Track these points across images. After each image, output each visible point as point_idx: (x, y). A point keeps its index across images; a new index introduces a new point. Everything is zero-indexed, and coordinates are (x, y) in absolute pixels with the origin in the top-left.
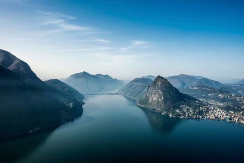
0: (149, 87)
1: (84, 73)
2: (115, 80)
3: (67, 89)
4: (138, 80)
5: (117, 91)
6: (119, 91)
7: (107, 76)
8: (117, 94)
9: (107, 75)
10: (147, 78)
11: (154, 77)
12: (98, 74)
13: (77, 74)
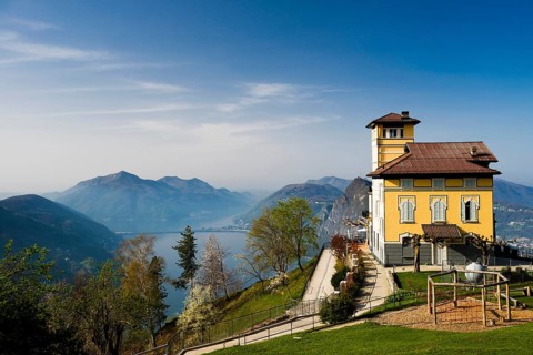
0: (330, 208)
1: (124, 174)
2: (223, 191)
3: (69, 221)
4: (293, 190)
5: (228, 222)
6: (236, 222)
7: (195, 182)
8: (229, 229)
9: (195, 180)
10: (322, 184)
11: (344, 181)
12: (167, 178)
13: (99, 179)
